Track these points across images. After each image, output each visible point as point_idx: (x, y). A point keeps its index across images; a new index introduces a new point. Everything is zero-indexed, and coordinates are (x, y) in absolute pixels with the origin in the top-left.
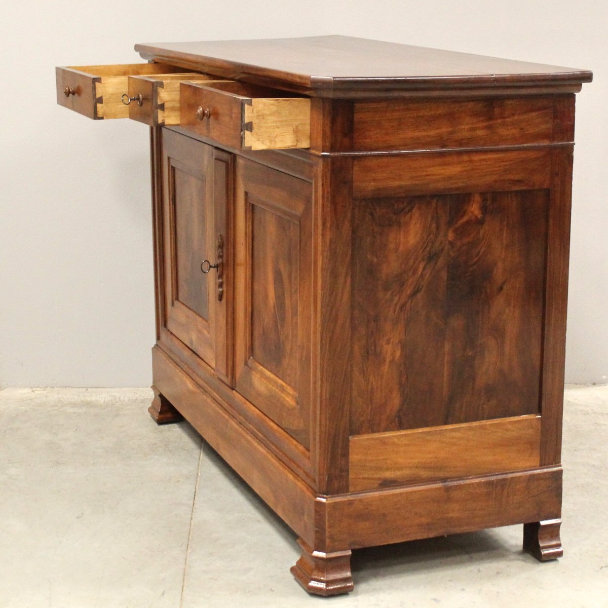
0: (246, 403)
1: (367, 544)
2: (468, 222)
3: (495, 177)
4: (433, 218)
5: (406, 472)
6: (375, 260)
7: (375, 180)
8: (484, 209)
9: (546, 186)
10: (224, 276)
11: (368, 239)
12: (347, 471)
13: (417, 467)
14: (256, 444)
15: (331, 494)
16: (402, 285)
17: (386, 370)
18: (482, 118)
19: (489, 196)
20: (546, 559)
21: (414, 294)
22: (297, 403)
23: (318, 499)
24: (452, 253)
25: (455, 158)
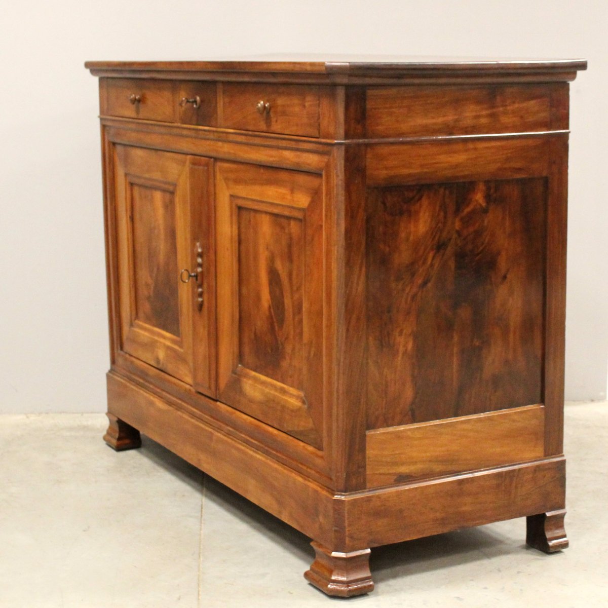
0: (235, 413)
1: (386, 542)
2: (473, 212)
3: (499, 165)
4: (441, 206)
5: (419, 466)
6: (387, 249)
7: (386, 168)
8: (488, 197)
9: (545, 174)
10: (205, 285)
11: (381, 229)
12: (364, 467)
13: (430, 461)
14: (251, 453)
15: (350, 491)
16: (413, 275)
17: (399, 362)
18: (485, 106)
19: (492, 185)
20: (554, 551)
21: (425, 283)
22: (304, 402)
23: (336, 497)
24: (458, 242)
25: (460, 146)
